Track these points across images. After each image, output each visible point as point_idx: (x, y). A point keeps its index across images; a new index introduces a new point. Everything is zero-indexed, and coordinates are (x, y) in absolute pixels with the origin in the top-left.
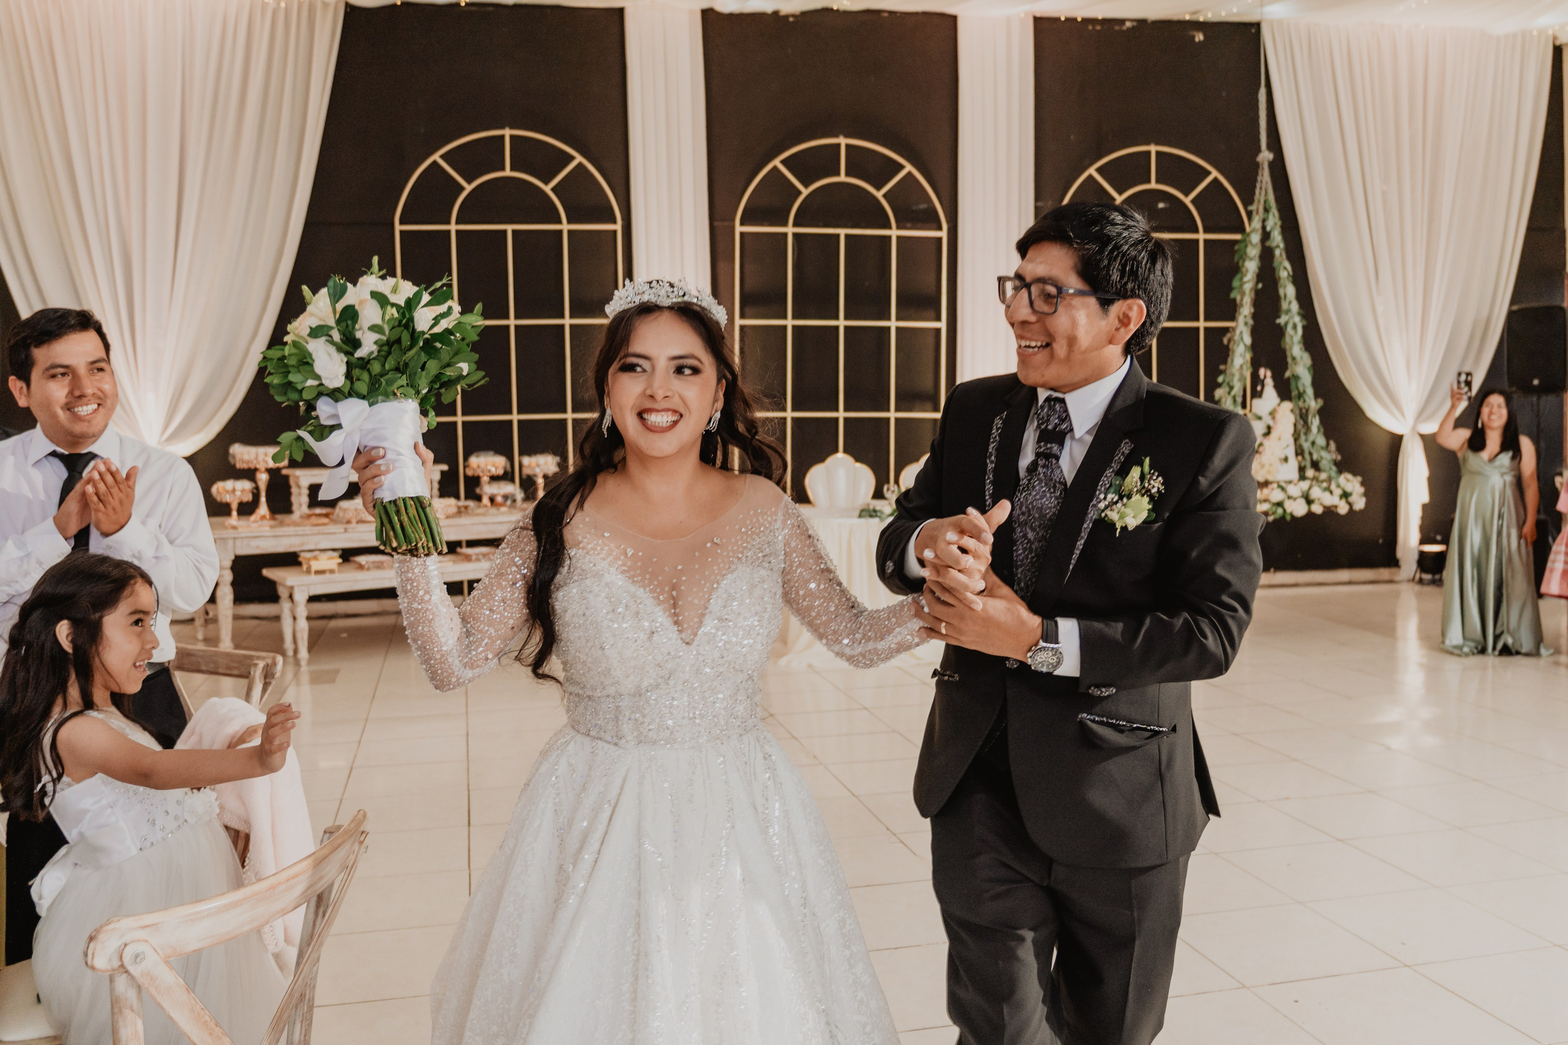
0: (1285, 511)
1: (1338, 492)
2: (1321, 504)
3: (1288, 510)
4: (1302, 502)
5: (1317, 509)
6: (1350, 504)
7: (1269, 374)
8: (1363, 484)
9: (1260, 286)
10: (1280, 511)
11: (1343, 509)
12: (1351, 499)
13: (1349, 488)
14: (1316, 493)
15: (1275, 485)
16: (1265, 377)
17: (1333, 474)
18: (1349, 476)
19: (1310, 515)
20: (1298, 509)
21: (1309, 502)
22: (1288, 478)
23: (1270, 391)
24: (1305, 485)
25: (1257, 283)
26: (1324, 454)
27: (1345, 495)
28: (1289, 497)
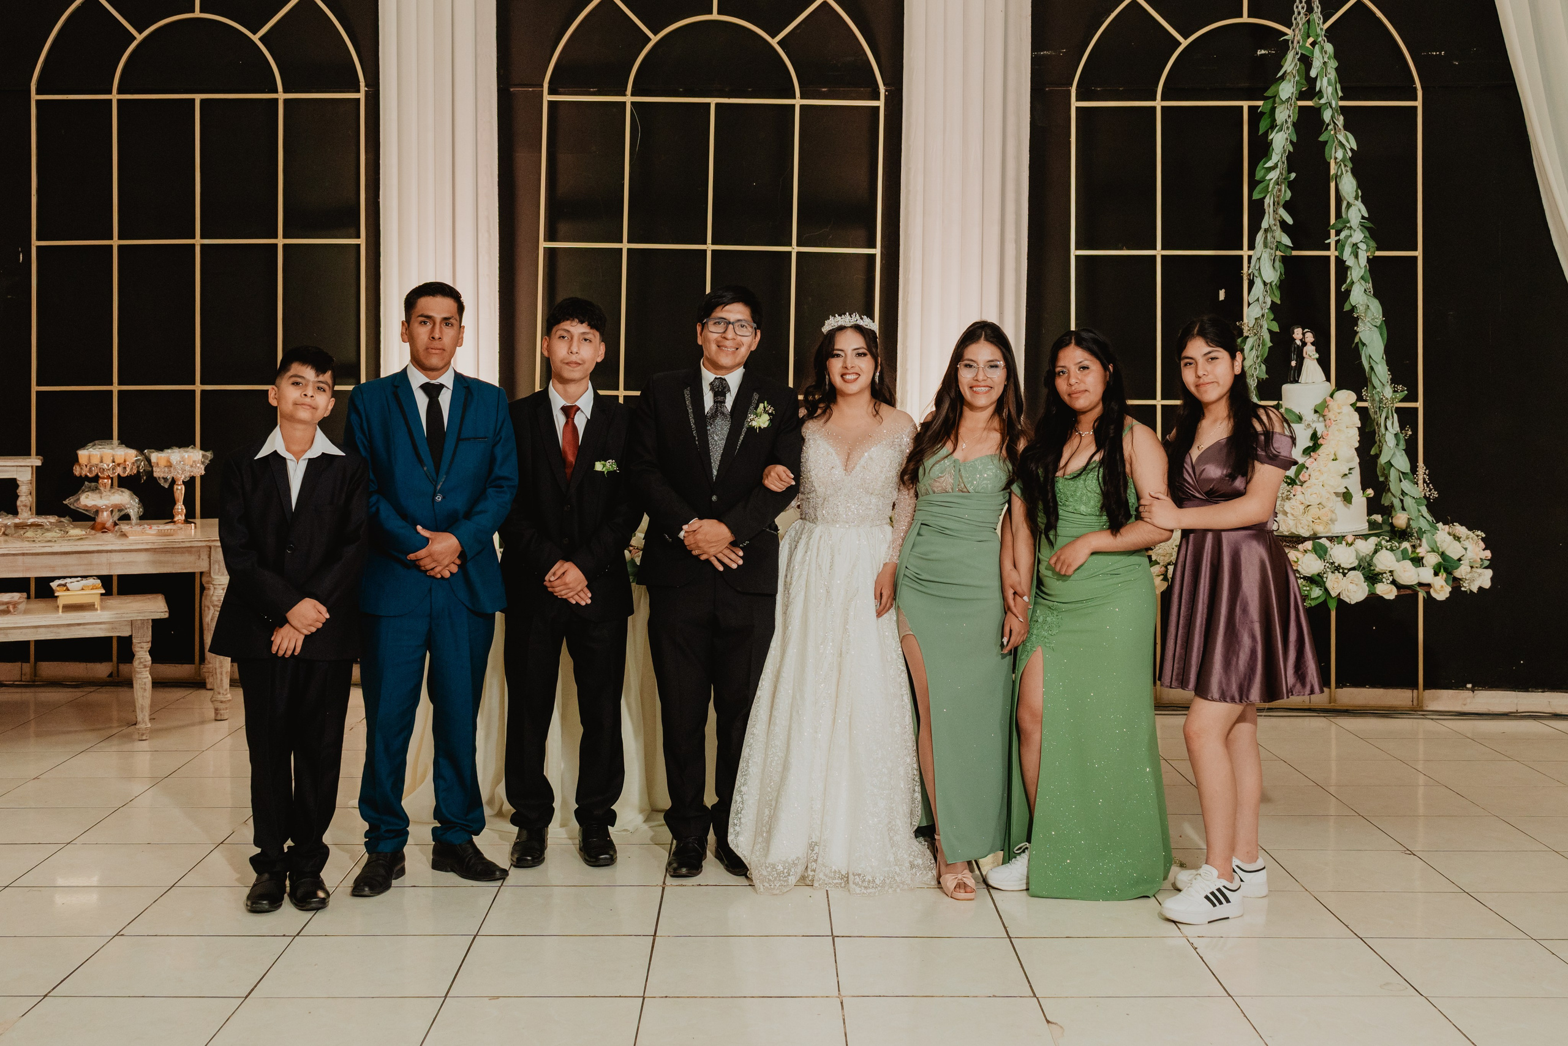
0: (1326, 590)
1: (1432, 559)
2: (1394, 582)
3: (1334, 594)
4: (1357, 576)
5: (1386, 591)
6: (1456, 583)
7: (1310, 337)
8: (1488, 544)
9: (1293, 175)
10: (1316, 592)
11: (1441, 591)
12: (1457, 573)
13: (1454, 550)
14: (1385, 561)
15: (1308, 545)
16: (1304, 344)
17: (1425, 525)
18: (1461, 530)
19: (1373, 599)
20: (1354, 590)
21: (1373, 578)
22: (1337, 530)
23: (1311, 368)
24: (1366, 547)
25: (1289, 172)
26: (1406, 485)
27: (1446, 566)
28: (1338, 568)
